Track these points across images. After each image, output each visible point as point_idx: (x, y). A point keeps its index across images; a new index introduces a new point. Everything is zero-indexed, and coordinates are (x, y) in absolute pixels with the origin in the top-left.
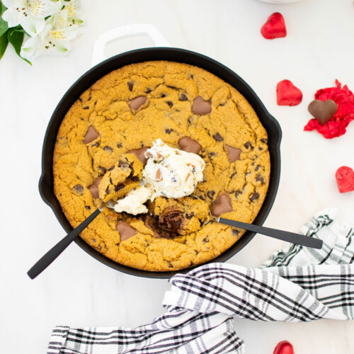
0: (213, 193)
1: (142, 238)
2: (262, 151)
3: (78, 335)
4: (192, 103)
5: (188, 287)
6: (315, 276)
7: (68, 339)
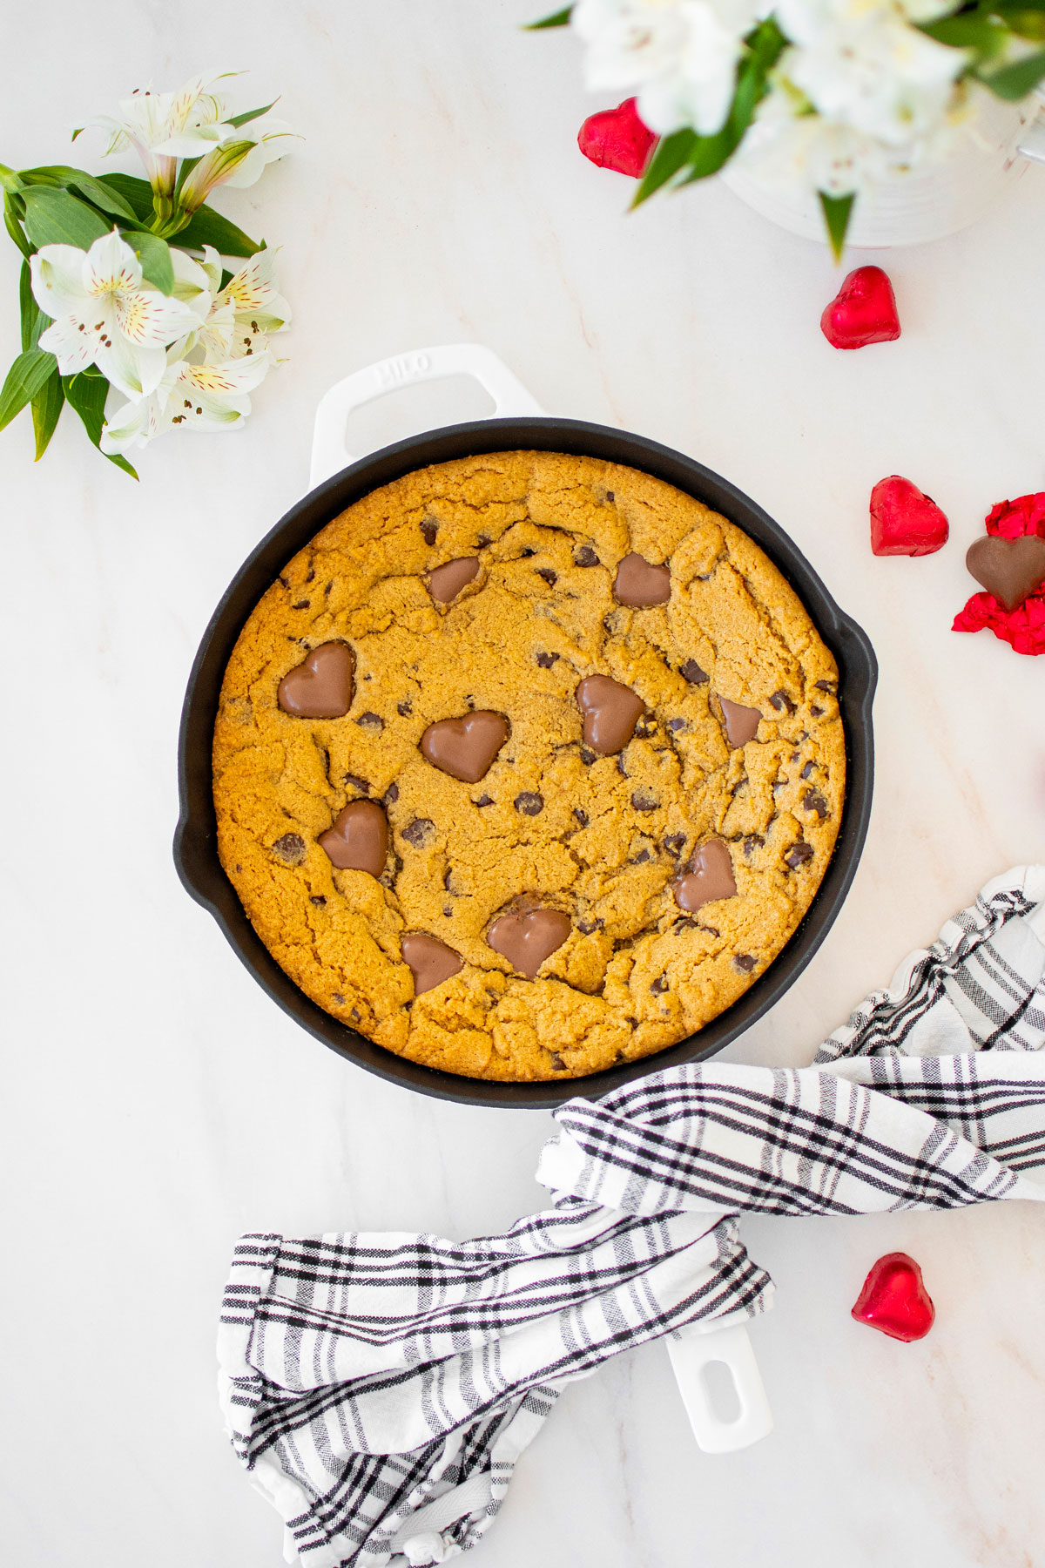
0: (680, 842)
1: (476, 981)
2: (822, 718)
3: (305, 1259)
4: (614, 573)
5: (603, 1146)
6: (974, 1086)
7: (277, 1271)
